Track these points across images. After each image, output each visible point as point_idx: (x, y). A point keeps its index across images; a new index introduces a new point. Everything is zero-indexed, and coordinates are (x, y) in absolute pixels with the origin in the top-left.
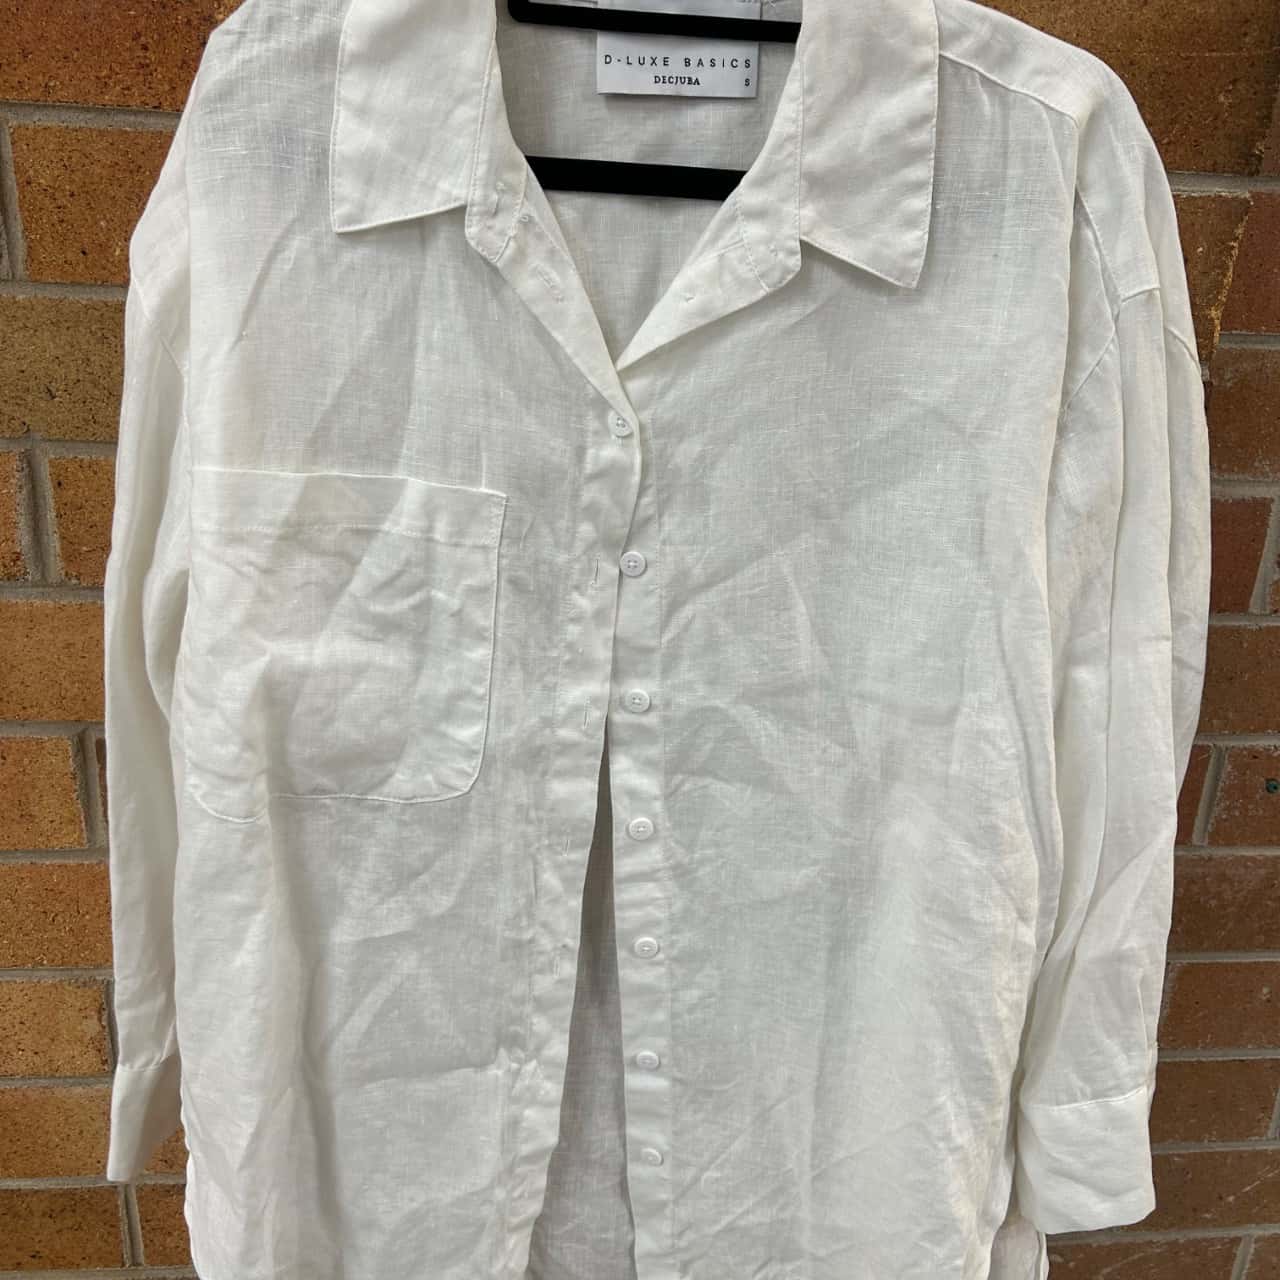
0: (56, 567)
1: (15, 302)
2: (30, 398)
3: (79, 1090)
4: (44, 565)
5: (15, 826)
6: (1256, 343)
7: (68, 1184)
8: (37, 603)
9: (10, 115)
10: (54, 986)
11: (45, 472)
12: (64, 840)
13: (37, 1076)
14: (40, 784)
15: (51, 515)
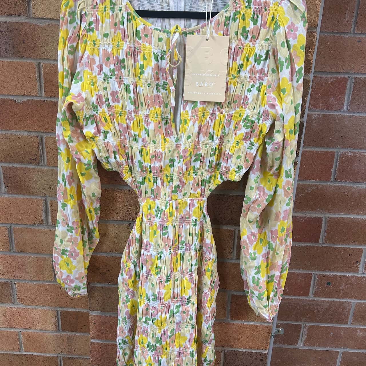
0: (50, 222)
1: (44, 170)
2: (46, 188)
3: (51, 334)
4: (48, 222)
5: (40, 275)
6: (316, 182)
7: (48, 355)
8: (46, 229)
9: (45, 134)
10: (47, 310)
11: (49, 203)
12: (50, 279)
13: (42, 330)
14: (45, 267)
15: (49, 212)
